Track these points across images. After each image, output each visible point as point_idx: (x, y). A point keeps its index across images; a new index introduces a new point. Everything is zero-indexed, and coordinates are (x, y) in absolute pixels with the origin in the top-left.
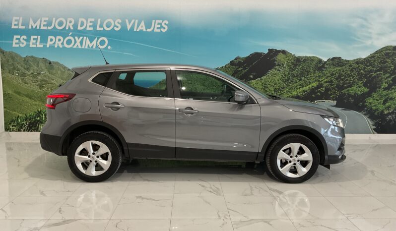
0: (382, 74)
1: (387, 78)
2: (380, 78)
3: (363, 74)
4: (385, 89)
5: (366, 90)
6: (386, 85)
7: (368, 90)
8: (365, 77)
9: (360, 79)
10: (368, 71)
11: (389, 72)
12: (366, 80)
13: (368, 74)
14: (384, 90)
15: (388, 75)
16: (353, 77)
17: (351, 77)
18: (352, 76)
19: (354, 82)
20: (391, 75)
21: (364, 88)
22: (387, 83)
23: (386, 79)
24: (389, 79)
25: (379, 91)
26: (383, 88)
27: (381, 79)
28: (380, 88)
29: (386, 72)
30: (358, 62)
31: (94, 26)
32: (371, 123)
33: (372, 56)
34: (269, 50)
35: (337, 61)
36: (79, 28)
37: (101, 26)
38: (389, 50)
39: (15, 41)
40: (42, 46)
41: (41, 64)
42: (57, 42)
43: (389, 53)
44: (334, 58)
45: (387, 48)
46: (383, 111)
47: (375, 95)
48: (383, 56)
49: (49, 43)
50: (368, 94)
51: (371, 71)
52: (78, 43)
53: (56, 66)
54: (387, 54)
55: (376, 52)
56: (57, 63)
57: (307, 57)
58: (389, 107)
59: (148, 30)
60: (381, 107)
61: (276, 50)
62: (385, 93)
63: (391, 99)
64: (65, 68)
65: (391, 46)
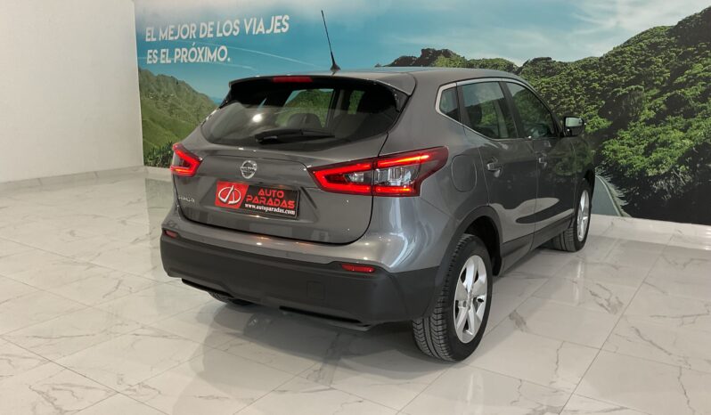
0: (641, 90)
1: (655, 97)
2: (636, 98)
3: (598, 90)
4: (648, 122)
5: (604, 123)
6: (652, 114)
7: (610, 123)
8: (603, 95)
9: (591, 101)
10: (609, 84)
11: (657, 86)
12: (604, 102)
13: (608, 91)
14: (648, 125)
15: (655, 91)
16: (576, 96)
17: (572, 98)
18: (573, 93)
19: (579, 107)
20: (663, 91)
21: (600, 120)
22: (654, 110)
23: (651, 101)
24: (659, 101)
25: (635, 126)
26: (645, 120)
27: (640, 101)
28: (636, 119)
29: (649, 85)
30: (587, 65)
31: (214, 32)
32: (616, 193)
33: (618, 52)
34: (423, 50)
35: (542, 66)
36: (202, 36)
37: (221, 31)
38: (658, 36)
39: (149, 57)
40: (170, 61)
41: (170, 85)
42: (182, 55)
43: (656, 44)
44: (536, 60)
45: (652, 32)
46: (643, 170)
47: (626, 135)
48: (643, 49)
49: (176, 57)
50: (610, 133)
51: (615, 85)
52: (200, 56)
53: (182, 87)
54: (653, 46)
55: (628, 41)
56: (183, 83)
57: (486, 60)
58: (658, 163)
59: (268, 32)
60: (639, 162)
61: (434, 51)
62: (648, 130)
63: (664, 144)
64: (190, 88)
65: (665, 27)
